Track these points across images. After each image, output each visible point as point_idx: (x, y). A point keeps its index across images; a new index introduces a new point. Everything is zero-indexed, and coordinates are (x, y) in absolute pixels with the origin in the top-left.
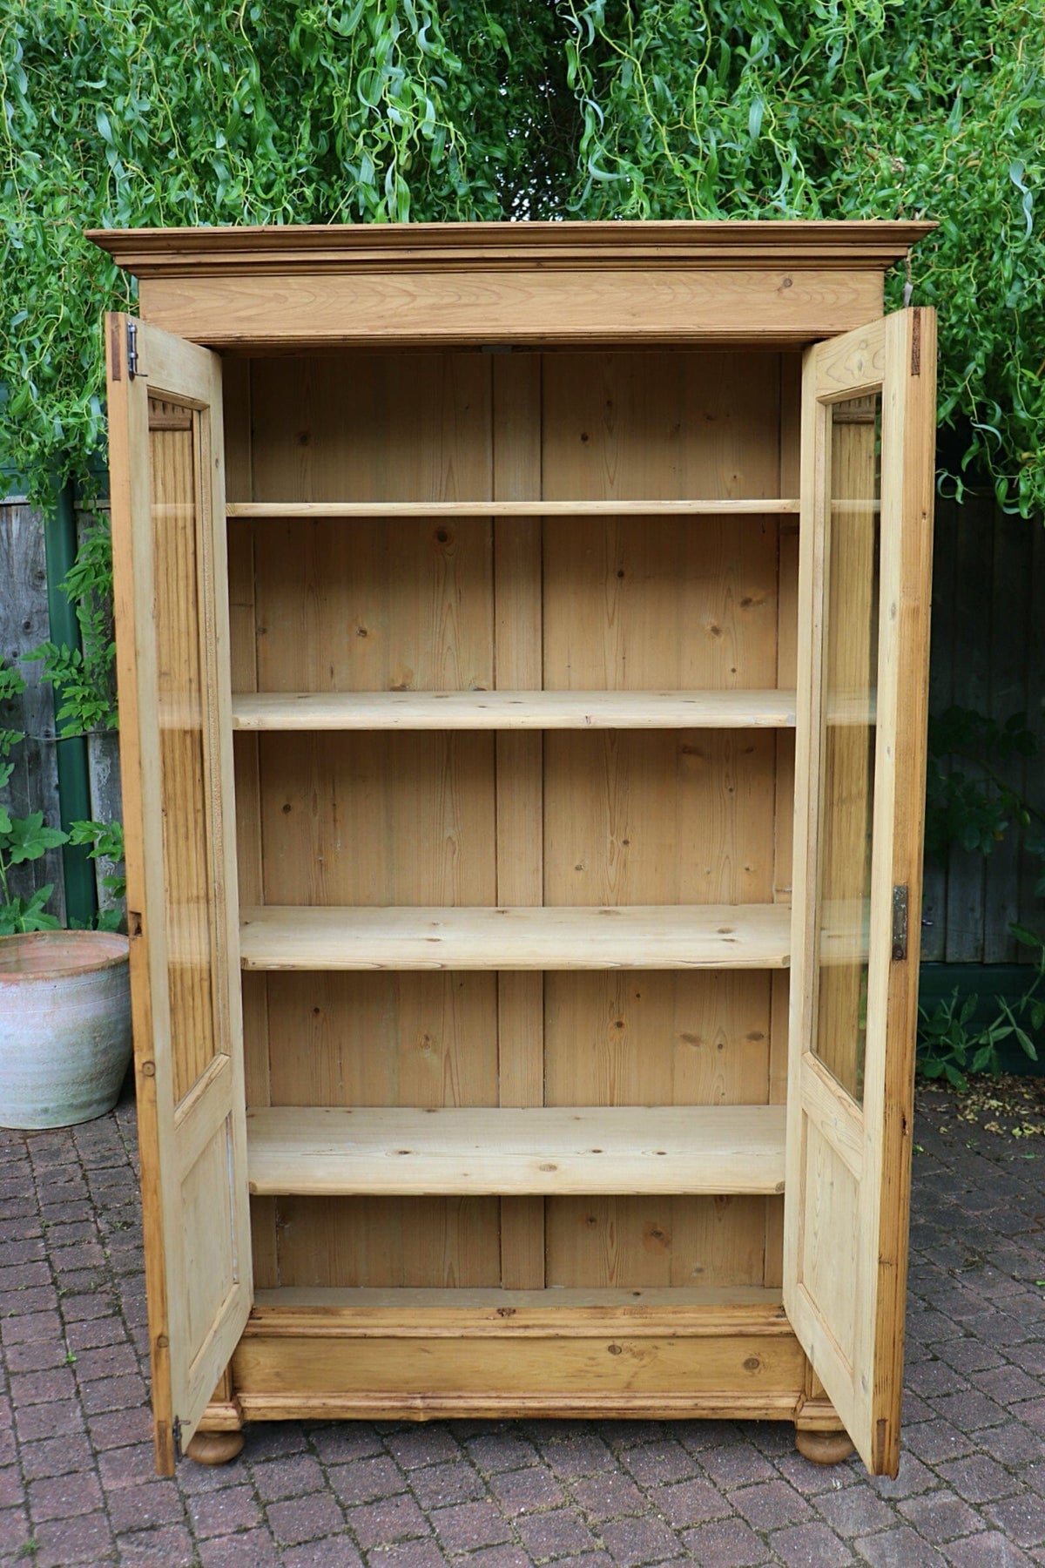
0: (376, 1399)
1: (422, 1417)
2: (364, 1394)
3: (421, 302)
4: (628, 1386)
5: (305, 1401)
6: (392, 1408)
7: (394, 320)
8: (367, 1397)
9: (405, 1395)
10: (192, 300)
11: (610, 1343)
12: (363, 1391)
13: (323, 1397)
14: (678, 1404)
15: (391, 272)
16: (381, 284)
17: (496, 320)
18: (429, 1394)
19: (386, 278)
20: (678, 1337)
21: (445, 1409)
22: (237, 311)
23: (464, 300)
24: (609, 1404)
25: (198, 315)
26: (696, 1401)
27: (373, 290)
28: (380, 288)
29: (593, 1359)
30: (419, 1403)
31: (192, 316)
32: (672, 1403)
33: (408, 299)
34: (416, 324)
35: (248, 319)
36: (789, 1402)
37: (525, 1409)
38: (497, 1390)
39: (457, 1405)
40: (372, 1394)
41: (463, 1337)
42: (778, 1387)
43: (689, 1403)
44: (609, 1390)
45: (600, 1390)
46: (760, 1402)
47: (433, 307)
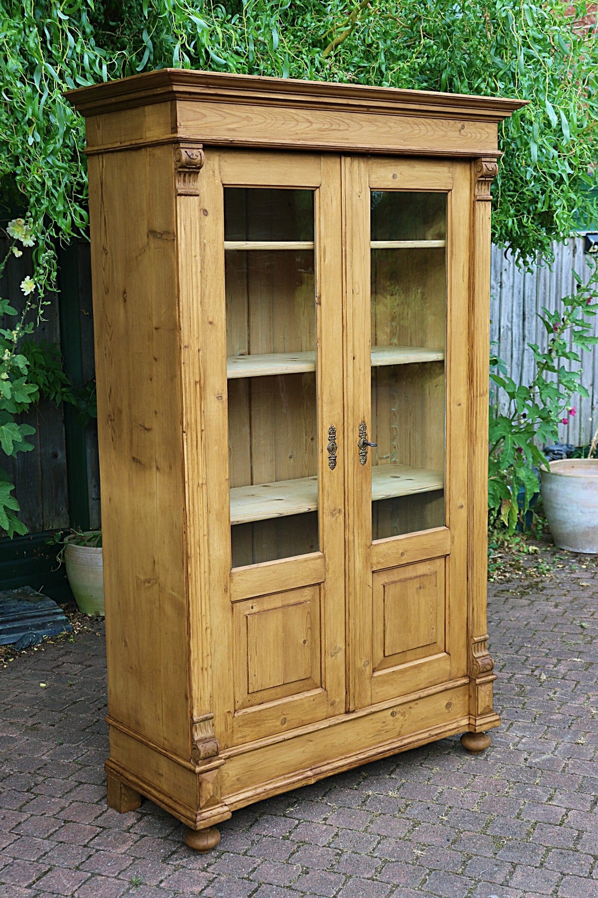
0: (289, 778)
1: (313, 781)
2: (282, 777)
3: (315, 126)
4: (399, 735)
5: (254, 791)
6: (299, 781)
7: (303, 136)
8: (285, 779)
9: (302, 771)
10: (205, 116)
11: (391, 711)
12: (280, 776)
13: (263, 786)
14: (422, 737)
15: (302, 108)
16: (296, 114)
17: (347, 139)
18: (313, 767)
19: (299, 111)
20: (422, 698)
21: (323, 772)
22: (227, 124)
23: (333, 127)
24: (394, 746)
25: (208, 125)
26: (429, 733)
27: (293, 118)
28: (296, 117)
29: (384, 722)
30: (310, 773)
31: (205, 125)
32: (420, 737)
33: (309, 124)
34: (312, 139)
35: (233, 130)
36: (465, 722)
37: (359, 760)
38: (344, 754)
39: (328, 768)
40: (286, 776)
41: (330, 726)
42: (459, 716)
43: (426, 735)
44: (390, 739)
45: (387, 740)
46: (455, 725)
47: (320, 130)
